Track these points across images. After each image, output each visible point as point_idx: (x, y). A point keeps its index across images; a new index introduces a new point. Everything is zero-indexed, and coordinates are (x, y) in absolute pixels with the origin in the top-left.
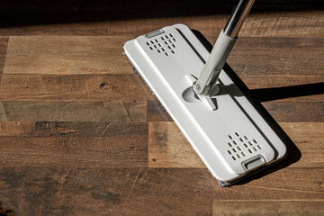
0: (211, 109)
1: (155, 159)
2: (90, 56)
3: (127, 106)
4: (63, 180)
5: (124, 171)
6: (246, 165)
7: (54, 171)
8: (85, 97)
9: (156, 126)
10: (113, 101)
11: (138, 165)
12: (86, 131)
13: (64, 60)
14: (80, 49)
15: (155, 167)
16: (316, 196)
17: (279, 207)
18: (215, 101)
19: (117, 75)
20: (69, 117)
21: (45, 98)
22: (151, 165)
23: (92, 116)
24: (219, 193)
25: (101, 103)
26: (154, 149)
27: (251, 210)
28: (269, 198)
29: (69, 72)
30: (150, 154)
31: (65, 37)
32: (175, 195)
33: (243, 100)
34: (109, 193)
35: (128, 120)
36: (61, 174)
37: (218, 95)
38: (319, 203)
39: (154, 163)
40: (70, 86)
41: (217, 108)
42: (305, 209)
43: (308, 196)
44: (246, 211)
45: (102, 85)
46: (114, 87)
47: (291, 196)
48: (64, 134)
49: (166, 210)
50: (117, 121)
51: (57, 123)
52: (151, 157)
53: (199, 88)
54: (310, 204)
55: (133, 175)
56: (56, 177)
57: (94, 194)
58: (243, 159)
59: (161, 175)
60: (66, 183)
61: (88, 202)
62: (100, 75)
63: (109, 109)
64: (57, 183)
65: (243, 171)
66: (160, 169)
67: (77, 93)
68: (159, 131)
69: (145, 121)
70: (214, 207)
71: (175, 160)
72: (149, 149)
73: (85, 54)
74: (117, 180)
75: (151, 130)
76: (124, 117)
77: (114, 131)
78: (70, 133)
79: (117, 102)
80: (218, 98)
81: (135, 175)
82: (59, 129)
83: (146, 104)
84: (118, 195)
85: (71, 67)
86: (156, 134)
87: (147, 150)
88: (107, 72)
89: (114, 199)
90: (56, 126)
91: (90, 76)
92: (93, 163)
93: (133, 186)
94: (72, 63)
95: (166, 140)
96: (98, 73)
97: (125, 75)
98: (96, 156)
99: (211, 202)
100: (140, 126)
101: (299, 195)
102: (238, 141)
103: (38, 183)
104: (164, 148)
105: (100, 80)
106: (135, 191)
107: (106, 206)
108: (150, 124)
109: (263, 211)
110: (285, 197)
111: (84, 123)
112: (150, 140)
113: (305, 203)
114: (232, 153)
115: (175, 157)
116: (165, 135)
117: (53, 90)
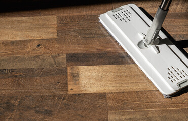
0: (156, 53)
1: (72, 88)
2: (30, 29)
3: (54, 57)
4: (17, 103)
5: (54, 96)
6: (180, 85)
7: (12, 98)
8: (28, 53)
9: (72, 69)
10: (45, 55)
11: (62, 93)
12: (30, 73)
13: (14, 32)
14: (24, 25)
15: (72, 93)
16: (170, 106)
17: (148, 114)
18: (157, 48)
19: (47, 40)
20: (19, 66)
21: (4, 55)
22: (70, 92)
23: (33, 65)
24: (112, 107)
25: (38, 57)
26: (72, 83)
27: (131, 117)
28: (142, 109)
29: (18, 39)
30: (69, 86)
31: (15, 18)
32: (85, 109)
33: (173, 47)
34: (46, 110)
35: (55, 66)
36: (16, 100)
37: (159, 44)
38: (171, 110)
39: (71, 91)
40: (19, 47)
41: (159, 52)
42: (163, 115)
43: (165, 106)
44: (128, 117)
45: (38, 46)
46: (45, 47)
47: (155, 107)
48: (16, 76)
49: (80, 119)
50: (48, 67)
51: (12, 69)
52: (70, 87)
53: (147, 41)
54: (166, 111)
55: (59, 99)
56: (13, 102)
57: (36, 111)
58: (178, 81)
59: (76, 98)
60: (19, 105)
61: (33, 116)
62: (37, 40)
63: (43, 60)
64: (14, 106)
65: (178, 88)
66: (76, 95)
67: (24, 51)
68: (74, 72)
69: (65, 66)
70: (109, 116)
71: (84, 89)
72: (69, 83)
73: (27, 28)
74: (50, 102)
75: (69, 71)
76: (52, 64)
77: (47, 73)
78: (20, 75)
79: (48, 55)
80: (160, 46)
81: (61, 98)
82: (13, 73)
83: (65, 56)
84: (51, 111)
85: (19, 36)
86: (72, 74)
87: (67, 84)
88: (41, 38)
89: (48, 113)
90: (12, 71)
91: (31, 41)
92: (35, 92)
93: (60, 105)
94: (20, 33)
95: (79, 77)
96: (35, 39)
97: (52, 39)
98: (36, 88)
99: (107, 113)
100: (62, 69)
101: (160, 106)
102: (173, 71)
103: (2, 106)
104: (77, 82)
105: (37, 43)
106: (61, 108)
107: (44, 118)
108: (68, 68)
109: (139, 117)
110: (151, 108)
111: (28, 69)
112: (69, 77)
113: (163, 111)
114: (170, 78)
115: (84, 87)
116: (78, 74)
117: (8, 50)
